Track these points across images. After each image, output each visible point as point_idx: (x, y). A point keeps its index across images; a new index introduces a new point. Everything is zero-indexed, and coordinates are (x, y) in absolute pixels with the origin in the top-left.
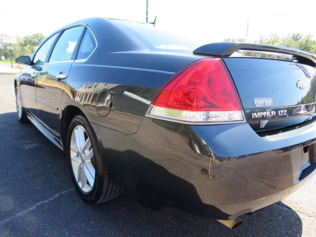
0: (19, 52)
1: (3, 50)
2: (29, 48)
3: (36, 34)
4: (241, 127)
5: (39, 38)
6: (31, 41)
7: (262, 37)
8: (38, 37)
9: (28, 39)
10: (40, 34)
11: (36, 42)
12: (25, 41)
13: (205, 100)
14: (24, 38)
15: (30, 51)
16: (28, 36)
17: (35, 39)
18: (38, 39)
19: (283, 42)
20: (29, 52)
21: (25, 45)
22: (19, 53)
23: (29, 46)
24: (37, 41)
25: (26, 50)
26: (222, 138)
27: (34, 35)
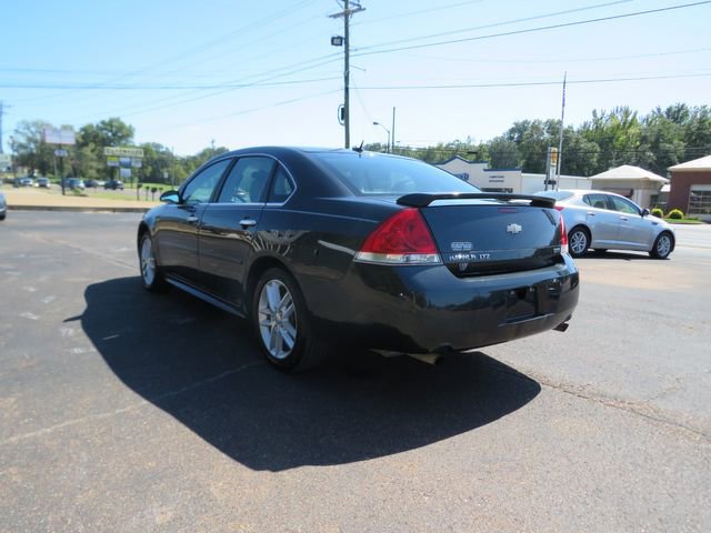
0: (72, 159)
1: (38, 156)
2: (93, 151)
3: (107, 120)
4: (438, 268)
5: (114, 129)
6: (96, 136)
7: (599, 116)
8: (112, 126)
9: (90, 131)
10: (118, 120)
11: (108, 138)
12: (83, 137)
13: (405, 245)
14: (83, 129)
15: (95, 157)
16: (91, 126)
17: (104, 132)
18: (111, 131)
19: (649, 125)
20: (92, 160)
21: (85, 144)
22: (70, 162)
23: (92, 146)
24: (110, 134)
25: (85, 156)
26: (420, 277)
27: (103, 123)
